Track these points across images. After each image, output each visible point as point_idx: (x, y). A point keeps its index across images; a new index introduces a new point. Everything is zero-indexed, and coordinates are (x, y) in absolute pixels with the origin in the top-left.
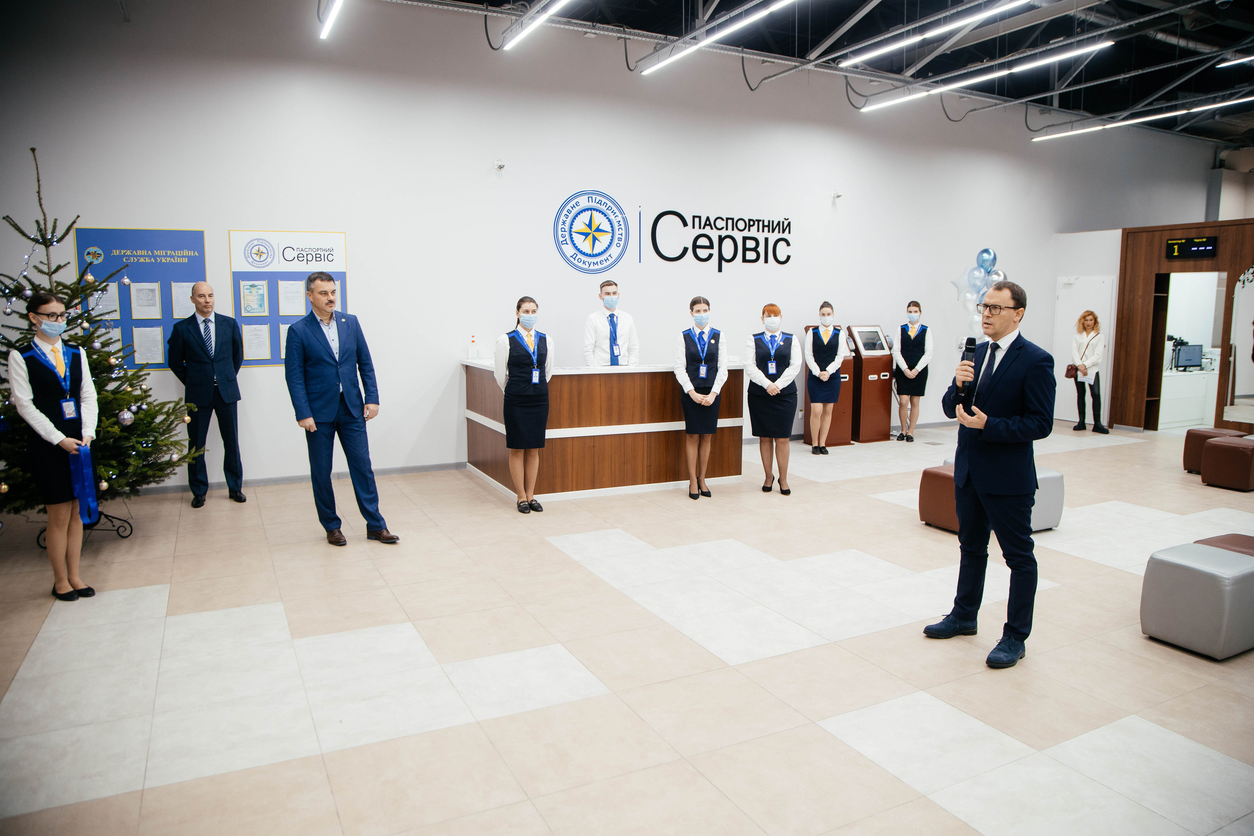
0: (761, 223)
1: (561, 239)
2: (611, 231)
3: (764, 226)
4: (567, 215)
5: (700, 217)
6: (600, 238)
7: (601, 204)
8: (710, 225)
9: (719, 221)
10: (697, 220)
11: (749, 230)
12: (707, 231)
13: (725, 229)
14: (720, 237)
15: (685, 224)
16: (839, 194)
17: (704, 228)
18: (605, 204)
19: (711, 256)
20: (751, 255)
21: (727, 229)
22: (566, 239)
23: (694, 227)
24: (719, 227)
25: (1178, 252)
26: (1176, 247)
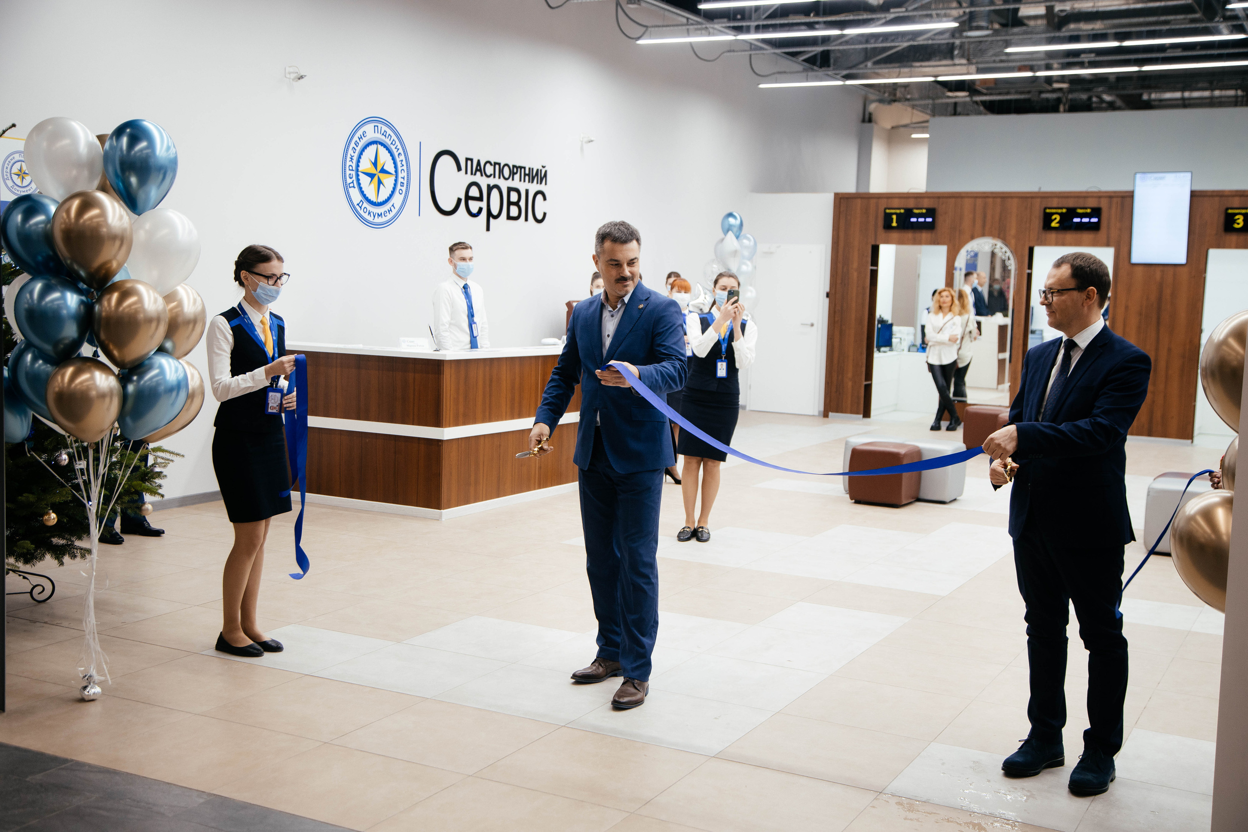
0: (523, 170)
1: (349, 181)
2: (394, 173)
3: (525, 175)
4: (355, 149)
5: (472, 160)
6: (384, 181)
7: (385, 136)
8: (480, 170)
9: (488, 165)
10: (469, 162)
11: (513, 179)
12: (478, 178)
13: (493, 176)
14: (489, 186)
15: (459, 169)
16: (592, 139)
17: (475, 174)
18: (390, 137)
19: (480, 209)
20: (514, 211)
21: (494, 177)
22: (353, 181)
23: (466, 173)
24: (488, 174)
25: (896, 223)
26: (894, 217)
